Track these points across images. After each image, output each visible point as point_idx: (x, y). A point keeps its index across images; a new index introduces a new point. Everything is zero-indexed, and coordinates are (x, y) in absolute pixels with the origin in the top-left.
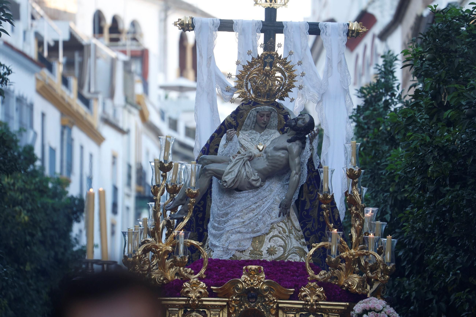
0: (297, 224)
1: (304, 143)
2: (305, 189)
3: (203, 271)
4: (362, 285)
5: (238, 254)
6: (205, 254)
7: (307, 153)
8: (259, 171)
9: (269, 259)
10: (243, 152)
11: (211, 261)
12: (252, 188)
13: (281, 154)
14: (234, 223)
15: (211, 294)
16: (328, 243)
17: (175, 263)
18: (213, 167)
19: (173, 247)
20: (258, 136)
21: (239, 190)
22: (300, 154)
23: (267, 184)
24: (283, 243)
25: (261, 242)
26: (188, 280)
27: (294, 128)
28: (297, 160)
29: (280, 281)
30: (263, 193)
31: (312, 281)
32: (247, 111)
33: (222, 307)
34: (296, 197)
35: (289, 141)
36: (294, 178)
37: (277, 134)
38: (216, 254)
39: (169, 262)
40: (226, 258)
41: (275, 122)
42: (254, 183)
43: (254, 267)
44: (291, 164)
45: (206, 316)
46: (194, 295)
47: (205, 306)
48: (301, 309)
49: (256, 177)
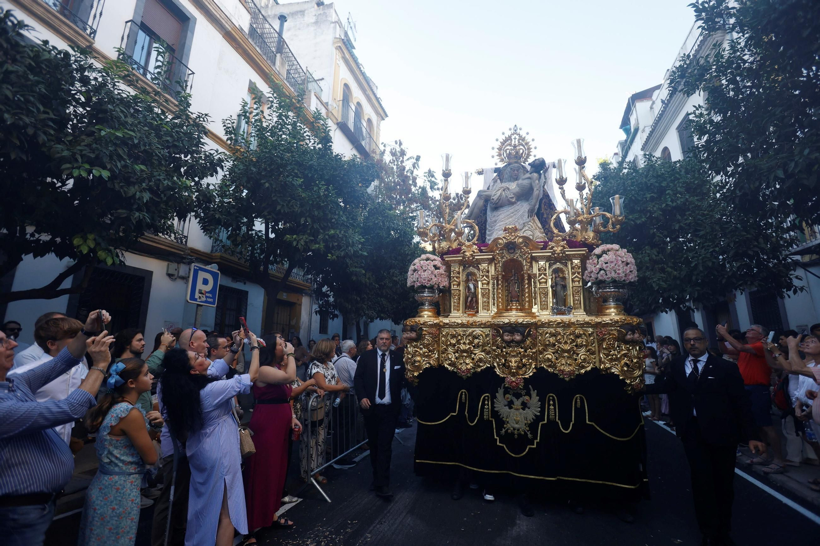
8: (514, 193)
12: (510, 202)
14: (500, 224)
18: (486, 194)
19: (455, 225)
21: (502, 206)
23: (519, 203)
24: (531, 234)
32: (505, 170)
35: (531, 174)
36: (536, 192)
42: (511, 199)
45: (479, 269)
46: (469, 253)
47: (477, 261)
48: (550, 258)
49: (512, 196)
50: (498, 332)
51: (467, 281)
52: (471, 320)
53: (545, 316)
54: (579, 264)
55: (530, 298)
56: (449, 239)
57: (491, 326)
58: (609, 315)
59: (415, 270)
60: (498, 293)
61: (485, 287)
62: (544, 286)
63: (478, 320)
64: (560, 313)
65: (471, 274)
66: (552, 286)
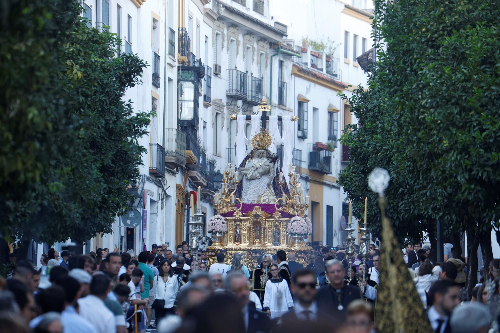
0: (273, 191)
1: (275, 163)
2: (276, 179)
3: (241, 208)
4: (294, 212)
5: (253, 202)
6: (241, 203)
7: (276, 167)
8: (260, 173)
9: (263, 203)
10: (254, 166)
11: (243, 204)
12: (257, 178)
13: (267, 167)
14: (251, 191)
15: (244, 216)
16: (282, 198)
17: (231, 206)
18: (244, 172)
19: (230, 200)
20: (259, 160)
21: (253, 179)
22: (274, 167)
23: (262, 177)
24: (268, 198)
25: (261, 197)
26: (235, 211)
27: (272, 158)
28: (272, 169)
29: (266, 211)
30: (261, 180)
31: (277, 211)
32: (255, 152)
33: (247, 220)
34: (272, 182)
35: (270, 163)
36: (272, 175)
37: (266, 160)
38: (245, 202)
39: (229, 205)
40: (249, 203)
41: (265, 155)
43: (257, 207)
44: (271, 170)
45: (242, 223)
46: (237, 216)
47: (241, 220)
48: (273, 221)
49: (258, 175)
51: (236, 228)
53: (269, 246)
54: (285, 224)
55: (264, 238)
56: (227, 206)
57: (247, 250)
58: (295, 247)
59: (213, 224)
60: (250, 235)
61: (244, 232)
62: (270, 233)
63: (241, 247)
64: (276, 245)
65: (238, 225)
66: (273, 233)
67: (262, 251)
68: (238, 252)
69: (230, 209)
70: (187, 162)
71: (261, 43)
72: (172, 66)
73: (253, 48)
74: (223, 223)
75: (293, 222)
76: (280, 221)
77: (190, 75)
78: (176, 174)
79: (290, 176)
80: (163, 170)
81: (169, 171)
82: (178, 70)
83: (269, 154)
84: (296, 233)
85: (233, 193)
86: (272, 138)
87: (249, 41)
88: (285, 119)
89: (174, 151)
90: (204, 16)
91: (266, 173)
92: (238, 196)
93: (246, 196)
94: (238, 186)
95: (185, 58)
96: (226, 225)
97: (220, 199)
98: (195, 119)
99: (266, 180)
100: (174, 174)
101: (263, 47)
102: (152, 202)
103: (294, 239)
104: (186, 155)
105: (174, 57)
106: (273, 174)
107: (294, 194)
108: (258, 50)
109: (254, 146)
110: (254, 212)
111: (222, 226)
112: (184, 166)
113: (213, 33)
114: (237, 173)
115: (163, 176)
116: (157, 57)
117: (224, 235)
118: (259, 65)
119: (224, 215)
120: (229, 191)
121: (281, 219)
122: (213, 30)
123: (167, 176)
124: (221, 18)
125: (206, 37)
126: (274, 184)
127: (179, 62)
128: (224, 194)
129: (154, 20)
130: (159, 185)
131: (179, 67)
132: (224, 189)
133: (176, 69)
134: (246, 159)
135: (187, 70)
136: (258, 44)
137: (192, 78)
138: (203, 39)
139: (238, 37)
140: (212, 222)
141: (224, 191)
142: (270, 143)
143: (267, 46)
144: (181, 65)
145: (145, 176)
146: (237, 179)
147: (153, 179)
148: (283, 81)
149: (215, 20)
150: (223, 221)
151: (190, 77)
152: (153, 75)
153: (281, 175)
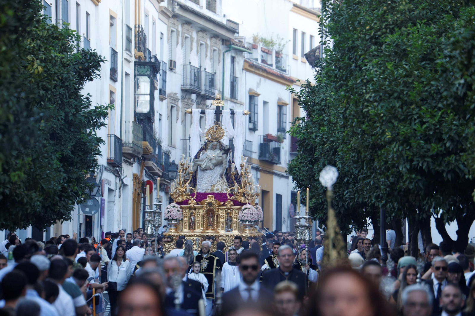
0: (226, 180)
1: (227, 155)
2: (228, 169)
3: (195, 197)
4: (245, 200)
5: (206, 191)
6: (196, 192)
7: (228, 158)
8: (213, 164)
9: (216, 192)
10: (208, 157)
11: (197, 193)
12: (211, 169)
13: (220, 158)
14: (205, 181)
15: (198, 204)
16: (234, 188)
17: (186, 195)
18: (198, 163)
19: (185, 189)
20: (212, 152)
21: (207, 170)
22: (226, 158)
23: (216, 168)
24: (221, 187)
25: (214, 187)
26: (190, 200)
27: (224, 150)
28: (225, 160)
29: (219, 200)
30: (214, 171)
31: (229, 200)
32: (209, 144)
33: (201, 208)
34: (225, 172)
35: (223, 154)
36: (224, 166)
37: (219, 151)
38: (200, 191)
39: (184, 194)
40: (203, 192)
41: (218, 147)
43: (210, 196)
44: (223, 162)
45: (196, 211)
46: (192, 205)
47: (195, 208)
48: (226, 209)
49: (212, 166)
50: (204, 239)
51: (191, 216)
52: (193, 234)
53: (222, 232)
54: (237, 211)
55: (217, 225)
56: (182, 195)
57: (201, 236)
58: (246, 233)
59: (169, 212)
60: (204, 222)
61: (199, 219)
62: (222, 220)
63: (196, 233)
64: (228, 231)
65: (192, 213)
66: (226, 220)
67: (215, 236)
68: (192, 238)
69: (185, 198)
70: (143, 152)
71: (214, 40)
72: (129, 62)
73: (207, 44)
74: (178, 211)
75: (244, 210)
76: (232, 209)
77: (146, 70)
78: (132, 164)
79: (242, 166)
80: (121, 161)
81: (126, 162)
82: (135, 65)
83: (222, 146)
84: (247, 220)
85: (188, 182)
86: (225, 131)
87: (203, 37)
88: (237, 113)
89: (131, 142)
90: (160, 14)
91: (219, 164)
92: (193, 186)
93: (200, 185)
94: (193, 176)
95: (141, 54)
96: (181, 213)
97: (176, 188)
98: (151, 112)
99: (219, 170)
100: (131, 164)
101: (216, 43)
102: (110, 190)
103: (245, 226)
104: (142, 146)
105: (131, 53)
106: (226, 165)
107: (245, 184)
108: (212, 46)
109: (208, 138)
110: (208, 200)
111: (177, 213)
112: (140, 156)
113: (168, 30)
114: (192, 164)
115: (120, 166)
116: (114, 53)
117: (179, 222)
118: (212, 61)
119: (179, 203)
120: (184, 181)
121: (233, 207)
122: (168, 27)
123: (124, 166)
124: (175, 16)
125: (162, 34)
126: (227, 174)
127: (135, 57)
128: (179, 184)
129: (112, 18)
130: (117, 174)
131: (135, 62)
132: (180, 179)
133: (132, 64)
134: (200, 151)
135: (143, 65)
136: (210, 41)
137: (148, 73)
138: (158, 36)
139: (192, 34)
140: (168, 209)
141: (180, 181)
142: (223, 135)
143: (220, 43)
144: (137, 60)
145: (103, 165)
146: (191, 169)
147: (110, 169)
148: (234, 75)
149: (169, 17)
150: (179, 209)
151: (146, 72)
152: (111, 70)
153: (233, 166)
